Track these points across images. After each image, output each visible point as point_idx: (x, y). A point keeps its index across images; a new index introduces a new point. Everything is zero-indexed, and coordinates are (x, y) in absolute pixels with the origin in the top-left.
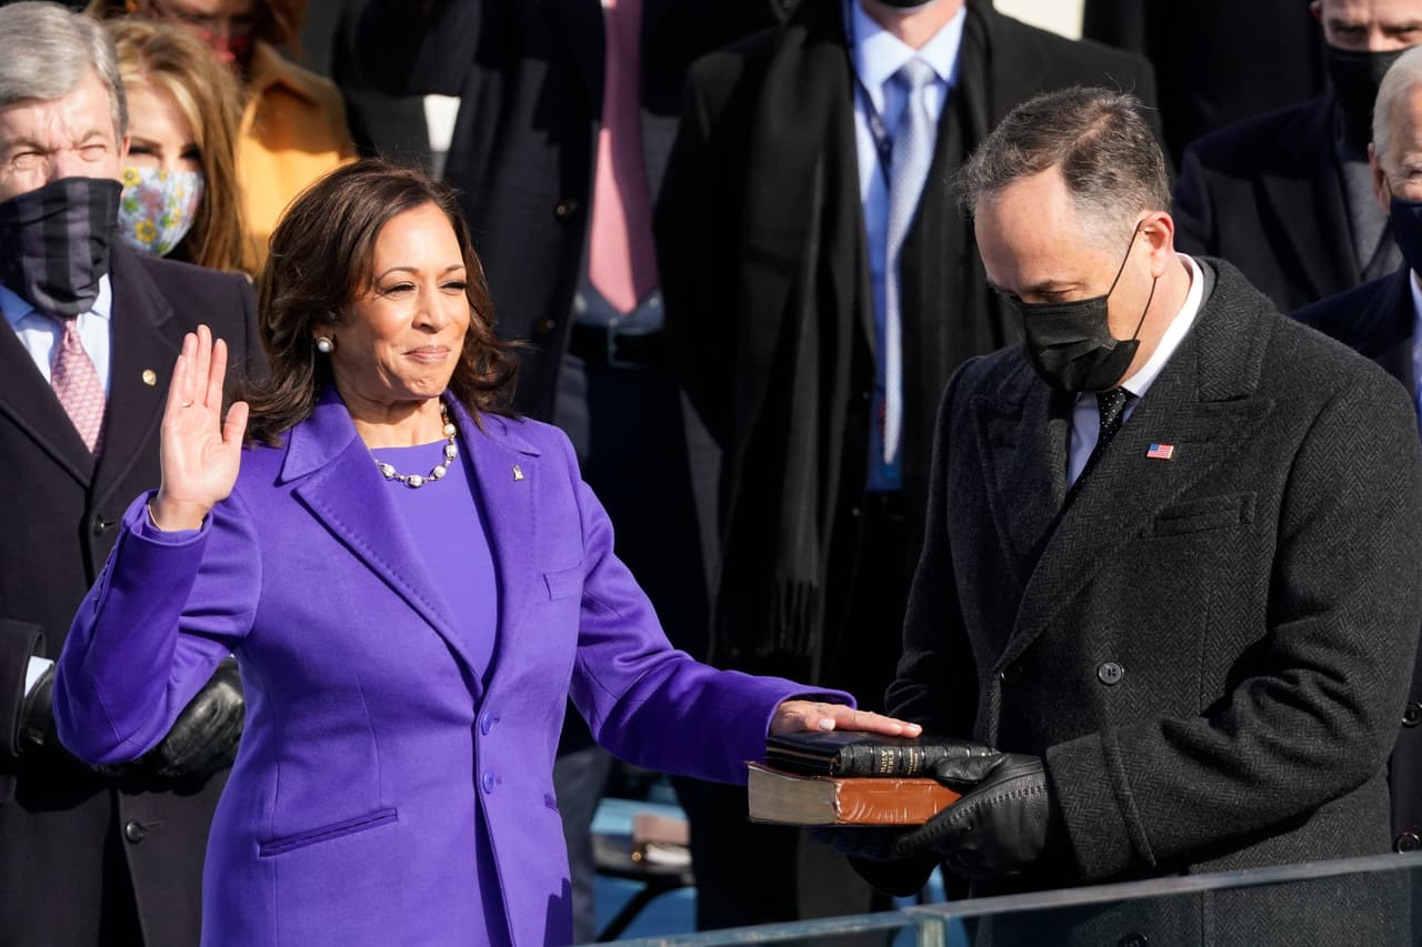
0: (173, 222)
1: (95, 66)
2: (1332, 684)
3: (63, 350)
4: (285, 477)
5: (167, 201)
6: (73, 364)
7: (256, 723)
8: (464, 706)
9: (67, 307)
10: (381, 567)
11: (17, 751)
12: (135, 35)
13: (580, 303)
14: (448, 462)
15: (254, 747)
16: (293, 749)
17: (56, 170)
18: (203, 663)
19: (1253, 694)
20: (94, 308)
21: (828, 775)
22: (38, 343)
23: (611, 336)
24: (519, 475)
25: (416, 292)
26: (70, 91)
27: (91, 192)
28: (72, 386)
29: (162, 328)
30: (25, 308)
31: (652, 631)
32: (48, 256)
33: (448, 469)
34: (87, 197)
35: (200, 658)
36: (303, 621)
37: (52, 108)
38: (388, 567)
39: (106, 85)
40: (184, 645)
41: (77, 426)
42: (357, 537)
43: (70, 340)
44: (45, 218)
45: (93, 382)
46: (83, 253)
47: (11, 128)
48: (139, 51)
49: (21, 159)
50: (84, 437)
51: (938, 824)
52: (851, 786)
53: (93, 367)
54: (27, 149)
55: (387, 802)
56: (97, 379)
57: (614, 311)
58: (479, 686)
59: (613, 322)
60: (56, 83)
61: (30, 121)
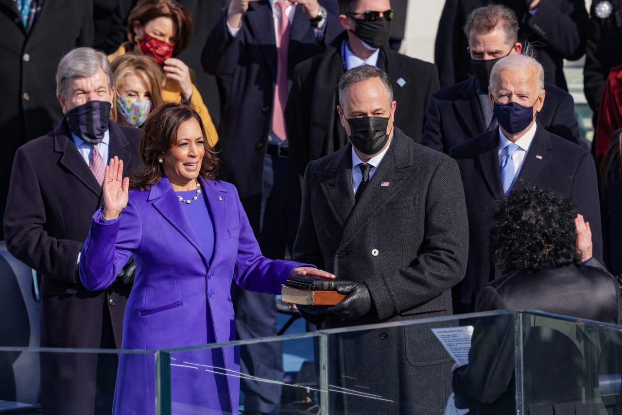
0: (142, 115)
1: (102, 67)
2: (451, 255)
3: (93, 154)
4: (149, 199)
5: (141, 109)
6: (97, 159)
7: (139, 275)
8: (203, 270)
9: (94, 141)
10: (179, 228)
11: (76, 281)
12: (130, 59)
13: (270, 138)
14: (198, 195)
15: (139, 282)
16: (150, 283)
17: (89, 98)
18: (125, 258)
19: (425, 259)
20: (103, 141)
21: (308, 289)
22: (85, 152)
23: (279, 147)
24: (221, 199)
25: (189, 145)
26: (94, 74)
27: (100, 105)
28: (96, 165)
29: (125, 148)
30: (82, 142)
31: (257, 250)
32: (87, 125)
33: (198, 197)
34: (99, 107)
35: (124, 256)
36: (155, 244)
37: (88, 79)
38: (181, 228)
39: (106, 73)
40: (117, 253)
41: (97, 178)
42: (171, 218)
43: (95, 151)
44: (86, 113)
45: (102, 164)
46: (97, 124)
47: (76, 85)
48: (131, 64)
49: (79, 95)
50: (99, 181)
51: (339, 306)
52: (318, 293)
53: (102, 159)
54: (81, 92)
55: (180, 300)
56: (104, 163)
57: (280, 140)
58: (207, 264)
59: (280, 144)
60: (89, 72)
61: (82, 83)
